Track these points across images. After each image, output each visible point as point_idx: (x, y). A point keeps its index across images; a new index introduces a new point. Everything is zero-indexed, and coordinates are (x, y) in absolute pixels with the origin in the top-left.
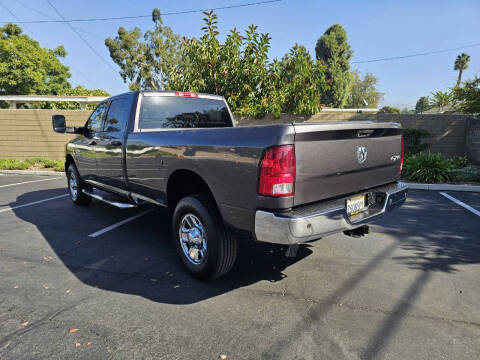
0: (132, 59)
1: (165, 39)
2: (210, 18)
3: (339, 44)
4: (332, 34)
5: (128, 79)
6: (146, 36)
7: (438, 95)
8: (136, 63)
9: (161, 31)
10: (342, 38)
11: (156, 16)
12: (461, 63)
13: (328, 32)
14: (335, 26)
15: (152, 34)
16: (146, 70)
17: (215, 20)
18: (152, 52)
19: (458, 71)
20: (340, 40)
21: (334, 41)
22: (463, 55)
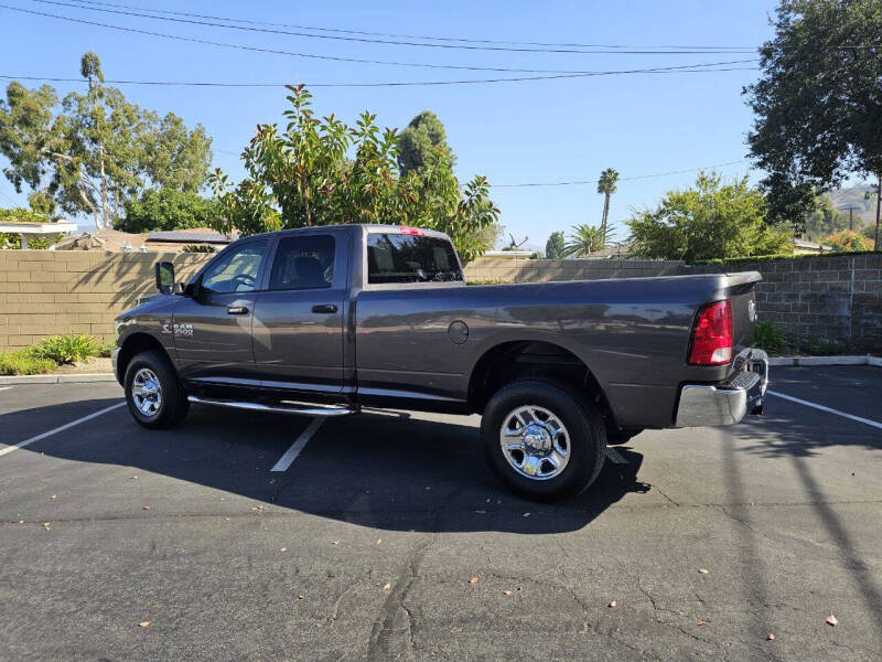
0: (40, 145)
1: (109, 111)
2: (298, 93)
3: (434, 144)
4: (422, 127)
5: (25, 185)
6: (66, 102)
7: (582, 231)
8: (46, 154)
9: (101, 95)
10: (438, 135)
11: (88, 67)
12: (607, 183)
13: (415, 123)
14: (426, 115)
15: (80, 100)
16: (72, 169)
17: (307, 100)
18: (80, 135)
19: (604, 194)
20: (436, 138)
21: (426, 138)
22: (610, 171)
